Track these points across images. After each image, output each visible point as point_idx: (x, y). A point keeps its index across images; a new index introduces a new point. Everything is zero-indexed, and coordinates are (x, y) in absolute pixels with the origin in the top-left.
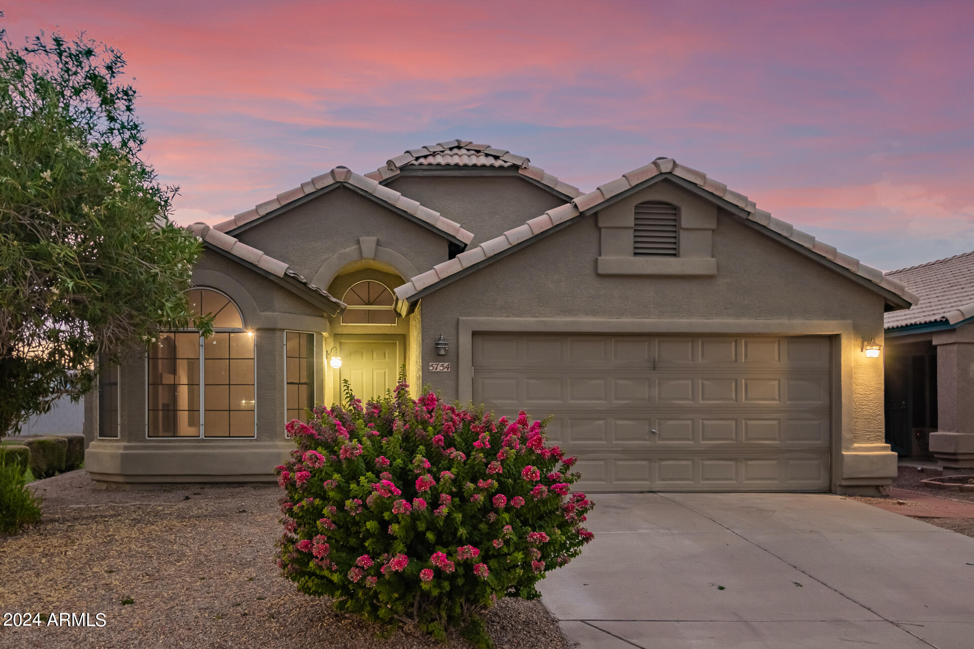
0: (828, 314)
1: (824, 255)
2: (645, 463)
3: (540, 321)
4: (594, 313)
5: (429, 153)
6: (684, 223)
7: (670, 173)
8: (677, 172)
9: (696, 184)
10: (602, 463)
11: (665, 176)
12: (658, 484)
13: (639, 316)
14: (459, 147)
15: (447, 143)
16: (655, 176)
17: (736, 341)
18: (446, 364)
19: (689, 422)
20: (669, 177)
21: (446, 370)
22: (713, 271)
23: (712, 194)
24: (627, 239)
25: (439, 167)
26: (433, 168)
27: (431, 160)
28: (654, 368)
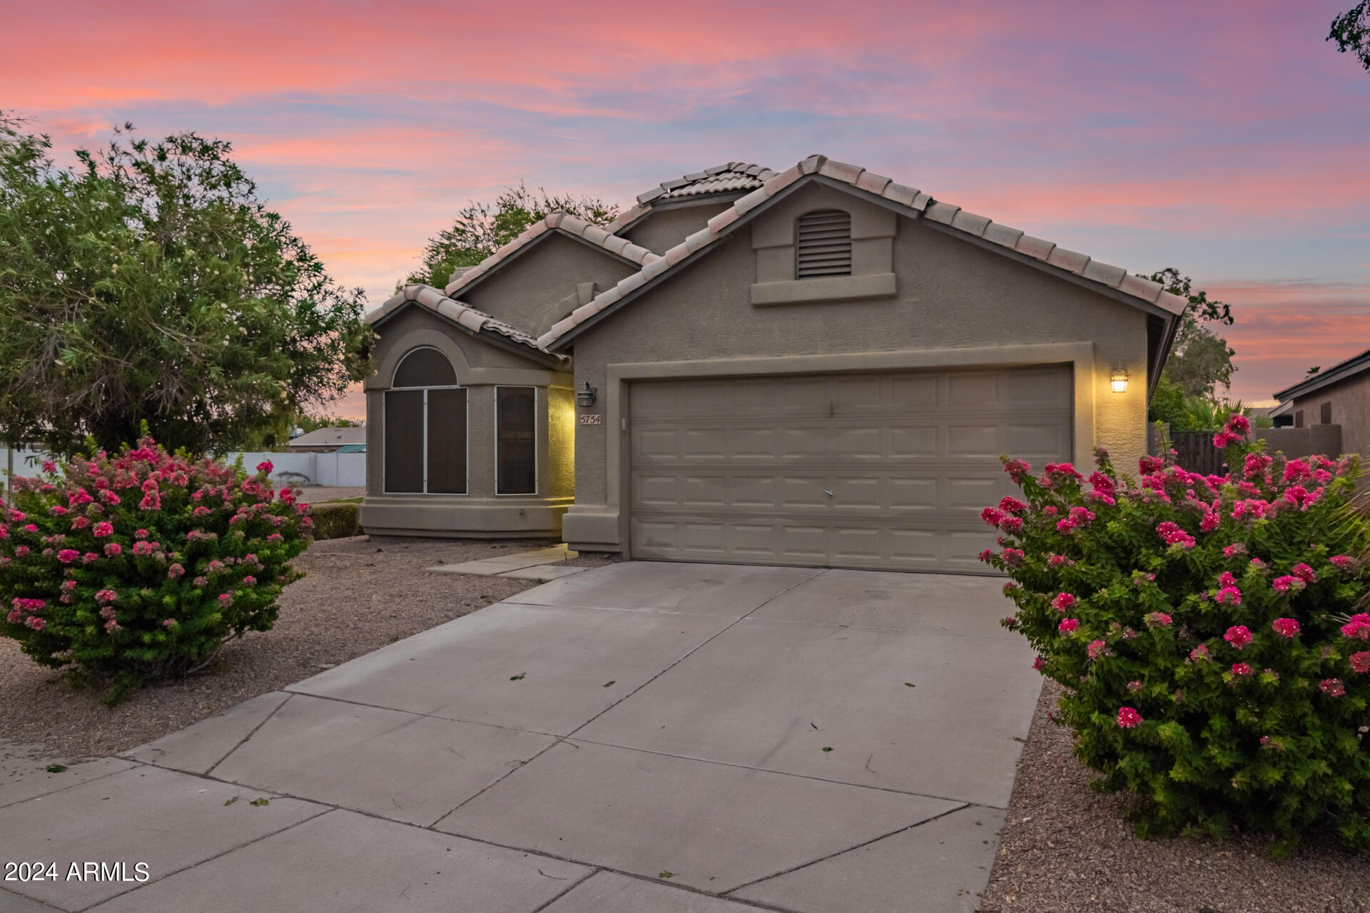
0: (1056, 334)
1: (1032, 255)
2: (820, 531)
3: (689, 364)
4: (751, 351)
5: (687, 183)
6: (854, 234)
7: (816, 173)
8: (825, 171)
9: (848, 183)
10: (768, 529)
11: (809, 179)
12: (837, 558)
13: (804, 352)
14: (729, 171)
15: (714, 169)
16: (798, 180)
17: (937, 378)
18: (596, 416)
19: (875, 482)
20: (815, 178)
21: (596, 422)
22: (891, 290)
23: (868, 192)
24: (788, 259)
25: (690, 198)
26: (685, 198)
27: (684, 191)
28: (832, 414)
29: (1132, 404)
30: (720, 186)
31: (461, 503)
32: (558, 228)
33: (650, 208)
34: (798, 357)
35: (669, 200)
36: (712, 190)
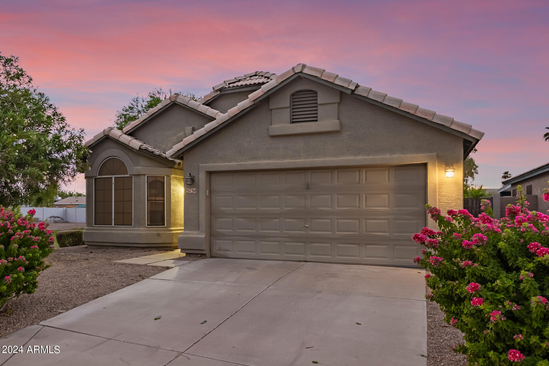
0: (418, 150)
1: (407, 111)
2: (302, 244)
3: (239, 164)
4: (269, 158)
5: (236, 81)
6: (319, 101)
7: (301, 72)
8: (306, 71)
9: (317, 77)
10: (277, 243)
11: (298, 75)
12: (310, 257)
13: (295, 159)
14: (256, 75)
15: (249, 74)
16: (293, 75)
17: (359, 171)
18: (194, 189)
19: (329, 221)
20: (301, 74)
21: (194, 192)
22: (338, 128)
23: (327, 81)
24: (287, 114)
25: (238, 87)
26: (235, 88)
27: (235, 85)
28: (308, 188)
29: (456, 183)
30: (252, 82)
31: (130, 230)
32: (176, 101)
33: (219, 92)
34: (292, 161)
35: (227, 89)
36: (248, 84)
